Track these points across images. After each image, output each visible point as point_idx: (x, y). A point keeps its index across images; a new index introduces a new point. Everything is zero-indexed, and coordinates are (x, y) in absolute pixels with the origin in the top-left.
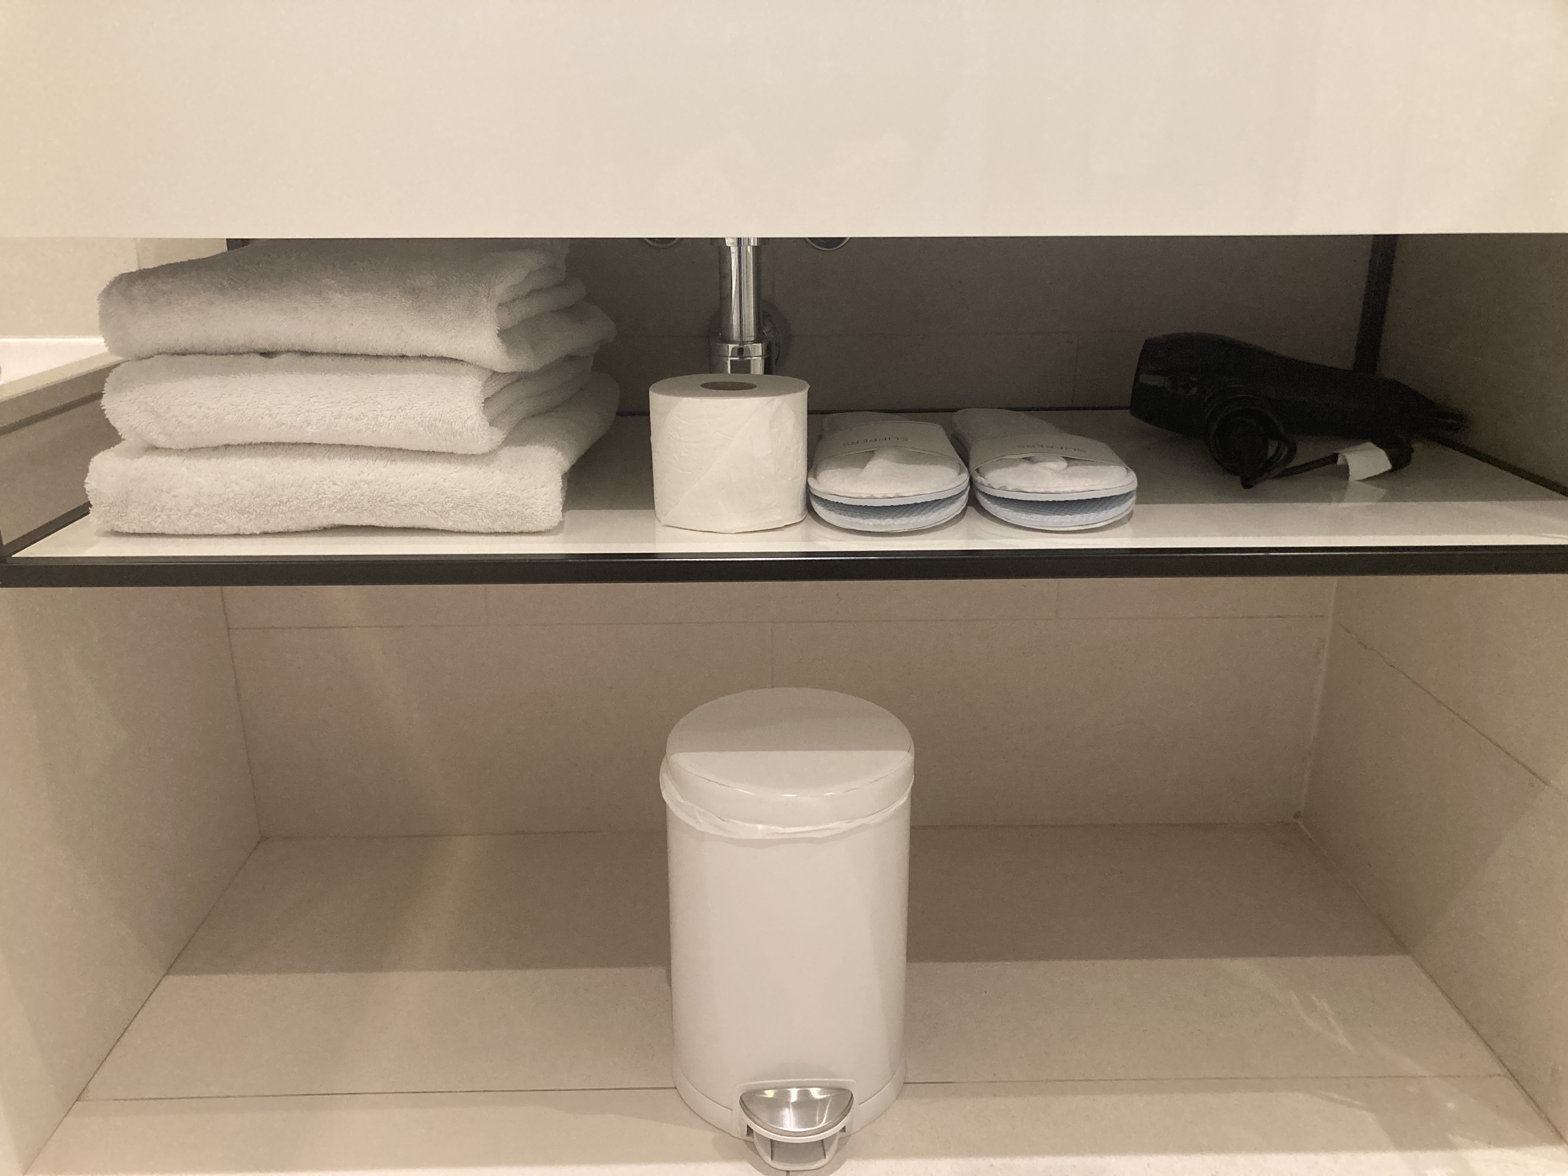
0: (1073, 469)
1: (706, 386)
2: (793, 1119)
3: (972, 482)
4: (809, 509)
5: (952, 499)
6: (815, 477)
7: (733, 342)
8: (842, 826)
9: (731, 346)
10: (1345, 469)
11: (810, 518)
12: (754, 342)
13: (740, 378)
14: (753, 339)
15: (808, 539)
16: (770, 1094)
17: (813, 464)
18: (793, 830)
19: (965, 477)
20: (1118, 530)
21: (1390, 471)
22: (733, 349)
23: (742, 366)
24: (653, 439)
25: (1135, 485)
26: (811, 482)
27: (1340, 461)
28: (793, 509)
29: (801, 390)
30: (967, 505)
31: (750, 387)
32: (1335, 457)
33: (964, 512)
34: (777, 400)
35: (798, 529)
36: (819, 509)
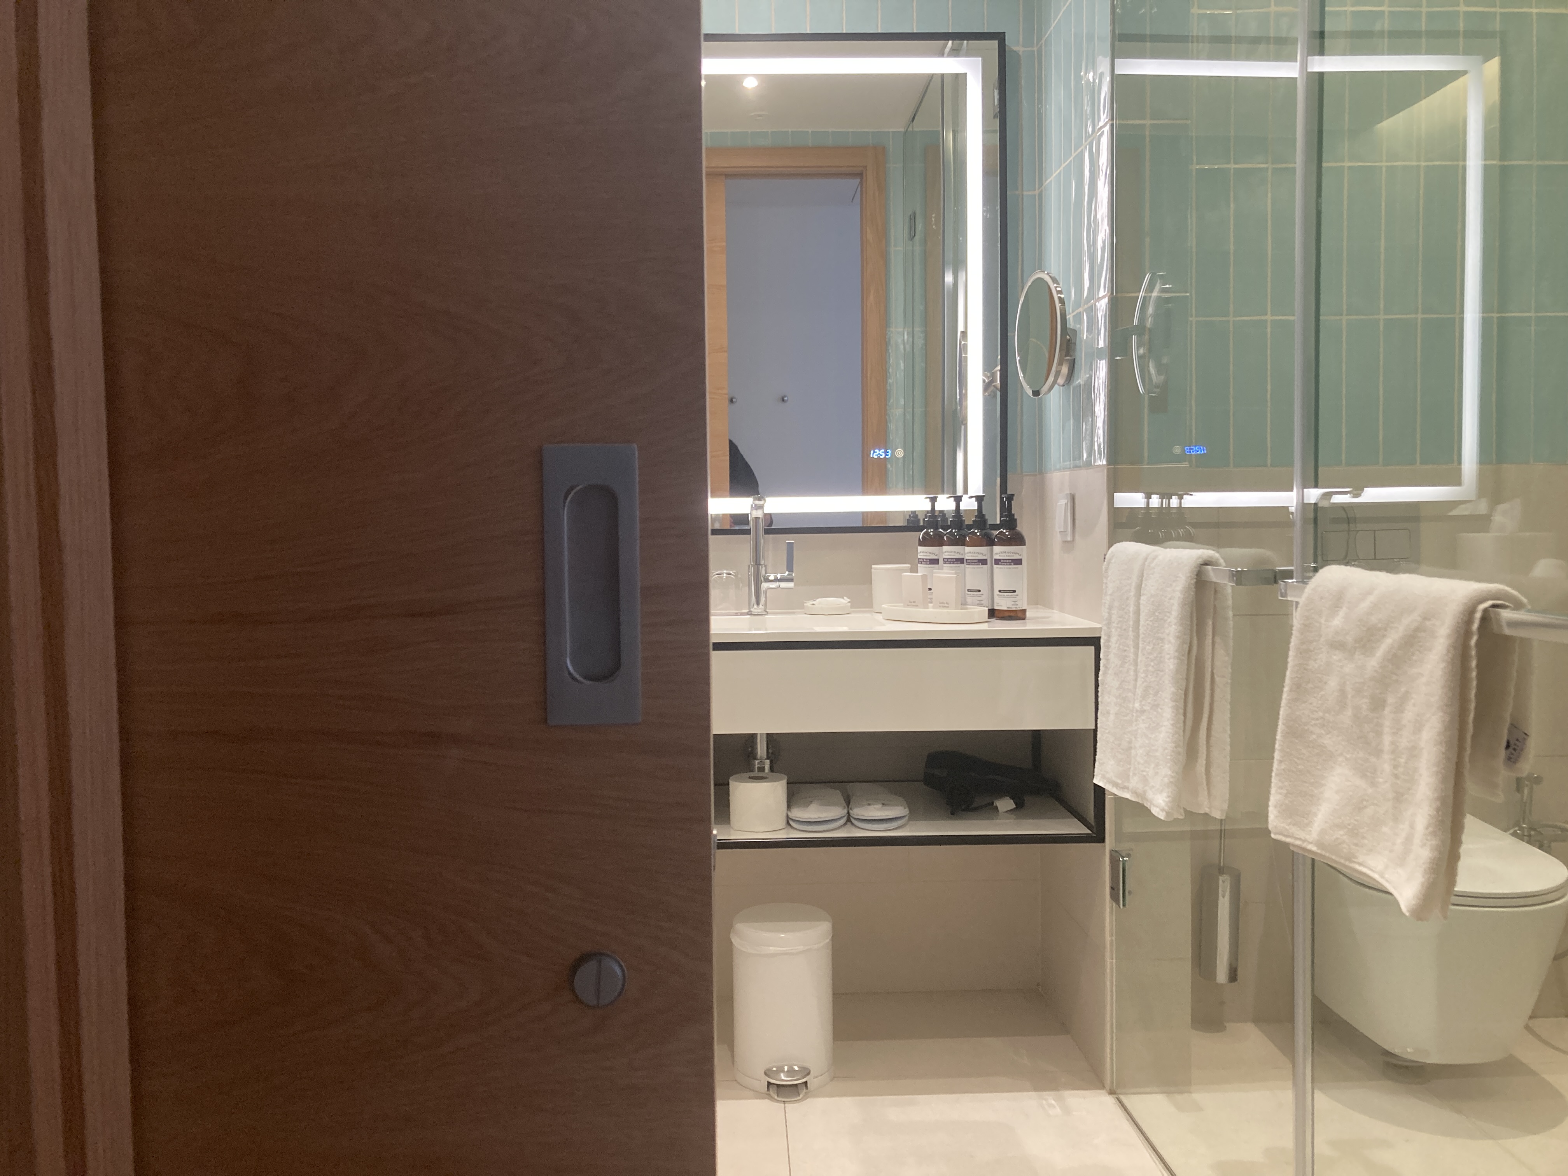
0: (884, 807)
1: (750, 778)
2: (784, 1076)
3: (848, 813)
4: (788, 823)
5: (841, 818)
6: (790, 811)
7: (758, 760)
8: (801, 948)
9: (757, 761)
10: (996, 808)
11: (789, 827)
12: (766, 759)
13: (761, 774)
14: (766, 758)
15: (788, 834)
16: (775, 1069)
17: (789, 807)
18: (785, 949)
19: (846, 811)
20: (901, 830)
21: (1015, 808)
22: (758, 762)
23: (761, 769)
24: (731, 798)
25: (908, 812)
26: (789, 814)
27: (994, 804)
28: (782, 823)
29: (784, 779)
30: (846, 821)
31: (766, 778)
32: (993, 803)
33: (845, 824)
34: (776, 783)
35: (786, 829)
36: (791, 822)
